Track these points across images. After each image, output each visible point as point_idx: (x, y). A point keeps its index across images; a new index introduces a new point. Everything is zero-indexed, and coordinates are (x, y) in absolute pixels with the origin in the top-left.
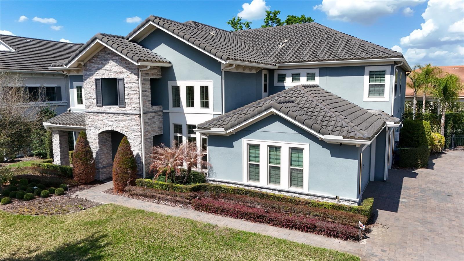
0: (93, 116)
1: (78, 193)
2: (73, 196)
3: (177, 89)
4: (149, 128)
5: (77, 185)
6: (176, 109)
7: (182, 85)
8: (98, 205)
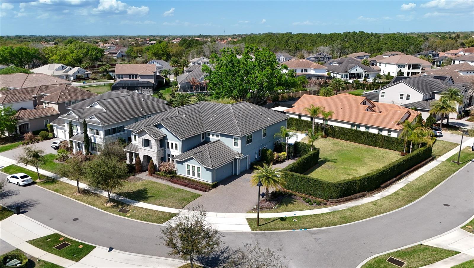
0: (141, 150)
1: (138, 175)
2: (137, 176)
3: (168, 143)
4: (159, 155)
5: (137, 173)
6: (168, 149)
7: (170, 142)
8: (145, 180)
